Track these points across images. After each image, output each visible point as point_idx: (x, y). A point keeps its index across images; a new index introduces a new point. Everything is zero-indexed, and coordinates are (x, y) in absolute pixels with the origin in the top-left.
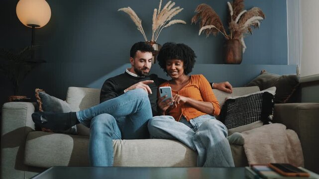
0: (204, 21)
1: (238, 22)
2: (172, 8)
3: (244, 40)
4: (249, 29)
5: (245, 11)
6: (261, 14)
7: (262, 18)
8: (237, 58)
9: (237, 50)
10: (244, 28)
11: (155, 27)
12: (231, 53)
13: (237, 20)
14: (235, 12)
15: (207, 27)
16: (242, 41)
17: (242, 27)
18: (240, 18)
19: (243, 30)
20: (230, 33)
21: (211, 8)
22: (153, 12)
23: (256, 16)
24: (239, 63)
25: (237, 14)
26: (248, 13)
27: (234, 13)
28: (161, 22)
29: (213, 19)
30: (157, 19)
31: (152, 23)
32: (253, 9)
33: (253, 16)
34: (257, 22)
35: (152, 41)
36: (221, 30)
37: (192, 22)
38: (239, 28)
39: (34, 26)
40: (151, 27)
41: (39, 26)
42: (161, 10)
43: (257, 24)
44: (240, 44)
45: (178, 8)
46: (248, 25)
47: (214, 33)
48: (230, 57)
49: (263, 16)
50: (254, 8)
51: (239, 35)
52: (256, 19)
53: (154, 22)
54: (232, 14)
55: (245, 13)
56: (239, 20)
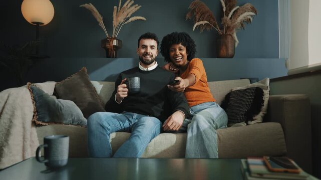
0: (198, 17)
1: (231, 18)
2: (131, 6)
3: (237, 35)
4: (242, 25)
5: (238, 7)
6: (253, 10)
7: (254, 14)
8: (230, 52)
9: (230, 45)
10: (237, 23)
11: (115, 23)
12: (224, 48)
13: (230, 16)
14: (228, 8)
15: (201, 23)
16: (235, 35)
17: (234, 22)
18: (233, 14)
19: (235, 25)
20: (223, 29)
21: (204, 4)
22: (113, 9)
23: (249, 12)
24: (232, 57)
25: (230, 10)
26: (241, 9)
27: (226, 9)
28: (121, 19)
29: (206, 15)
30: (117, 16)
31: (113, 20)
32: (245, 5)
33: (246, 11)
34: (249, 17)
35: (113, 36)
36: (215, 25)
37: (187, 18)
38: (231, 24)
39: (38, 23)
40: (112, 23)
41: (43, 24)
42: (121, 8)
43: (250, 19)
44: (233, 38)
45: (137, 5)
46: (241, 20)
47: (208, 29)
48: (223, 51)
49: (255, 12)
50: (247, 4)
51: (231, 30)
52: (248, 14)
53: (114, 19)
54: (224, 10)
55: (238, 9)
56: (232, 16)
